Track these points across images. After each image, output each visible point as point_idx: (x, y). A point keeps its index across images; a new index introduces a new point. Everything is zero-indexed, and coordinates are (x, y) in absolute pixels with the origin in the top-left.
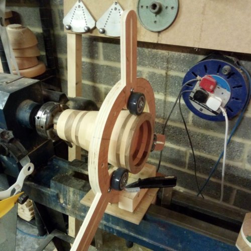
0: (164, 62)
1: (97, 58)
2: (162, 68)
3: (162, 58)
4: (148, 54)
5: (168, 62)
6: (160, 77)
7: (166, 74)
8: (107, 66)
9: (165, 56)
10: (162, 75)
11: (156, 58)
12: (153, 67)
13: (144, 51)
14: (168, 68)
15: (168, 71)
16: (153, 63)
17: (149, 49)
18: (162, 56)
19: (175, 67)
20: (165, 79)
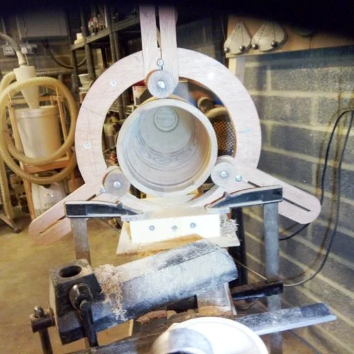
0: (335, 82)
1: (265, 89)
2: (334, 91)
3: (334, 78)
4: (317, 75)
5: (340, 81)
6: (332, 103)
7: (339, 97)
8: (275, 97)
9: (337, 75)
10: (333, 99)
11: (327, 78)
12: (324, 91)
13: (313, 72)
14: (340, 89)
15: (340, 93)
16: (323, 86)
17: (319, 69)
18: (333, 74)
19: (349, 86)
20: (337, 104)
